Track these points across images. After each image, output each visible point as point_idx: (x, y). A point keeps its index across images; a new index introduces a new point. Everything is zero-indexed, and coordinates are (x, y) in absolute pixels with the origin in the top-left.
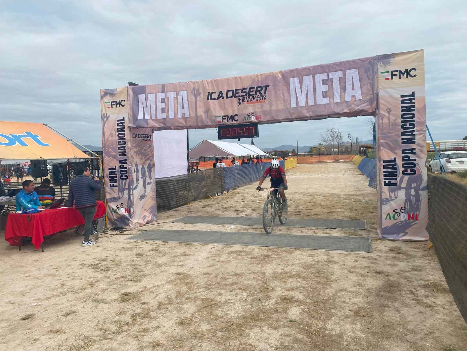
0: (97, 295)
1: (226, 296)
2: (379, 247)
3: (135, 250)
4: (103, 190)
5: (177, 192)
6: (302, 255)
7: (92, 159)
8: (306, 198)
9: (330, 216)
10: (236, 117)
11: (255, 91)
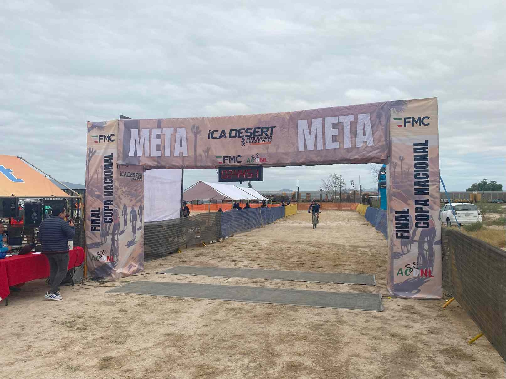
0: (70, 359)
1: (225, 362)
2: (391, 305)
3: (117, 305)
4: (83, 233)
5: (168, 238)
6: (309, 313)
7: (72, 198)
8: (309, 249)
9: (336, 270)
10: (238, 158)
11: (260, 132)
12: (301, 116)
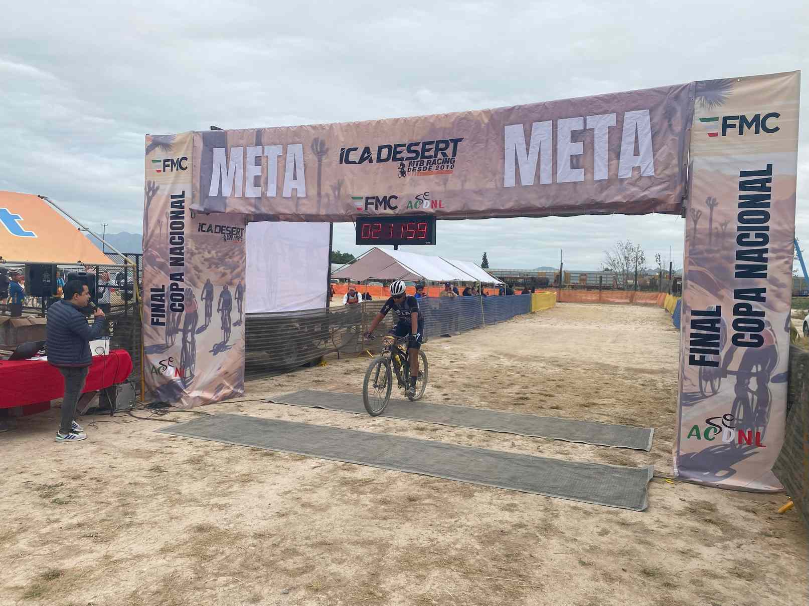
3: (155, 458)
8: (550, 370)
9: (583, 414)
10: (393, 200)
11: (434, 150)
12: (512, 117)
